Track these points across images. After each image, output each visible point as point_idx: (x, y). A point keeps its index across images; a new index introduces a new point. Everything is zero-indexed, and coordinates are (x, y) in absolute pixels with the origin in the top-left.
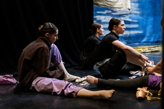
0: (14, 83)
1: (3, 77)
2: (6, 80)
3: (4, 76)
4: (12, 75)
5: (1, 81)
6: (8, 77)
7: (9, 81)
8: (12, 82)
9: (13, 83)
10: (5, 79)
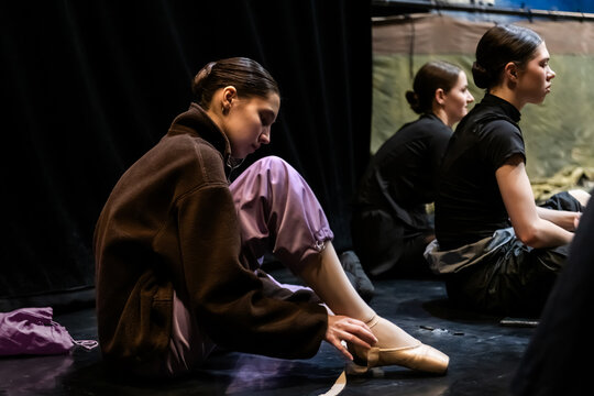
0: (66, 347)
1: (11, 319)
2: (26, 331)
3: (13, 314)
4: (49, 310)
5: (3, 340)
6: (31, 320)
7: (41, 339)
8: (57, 341)
9: (59, 346)
10: (19, 327)
